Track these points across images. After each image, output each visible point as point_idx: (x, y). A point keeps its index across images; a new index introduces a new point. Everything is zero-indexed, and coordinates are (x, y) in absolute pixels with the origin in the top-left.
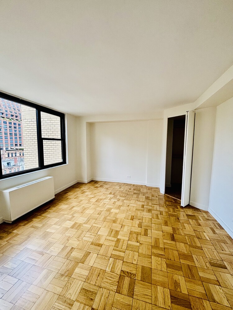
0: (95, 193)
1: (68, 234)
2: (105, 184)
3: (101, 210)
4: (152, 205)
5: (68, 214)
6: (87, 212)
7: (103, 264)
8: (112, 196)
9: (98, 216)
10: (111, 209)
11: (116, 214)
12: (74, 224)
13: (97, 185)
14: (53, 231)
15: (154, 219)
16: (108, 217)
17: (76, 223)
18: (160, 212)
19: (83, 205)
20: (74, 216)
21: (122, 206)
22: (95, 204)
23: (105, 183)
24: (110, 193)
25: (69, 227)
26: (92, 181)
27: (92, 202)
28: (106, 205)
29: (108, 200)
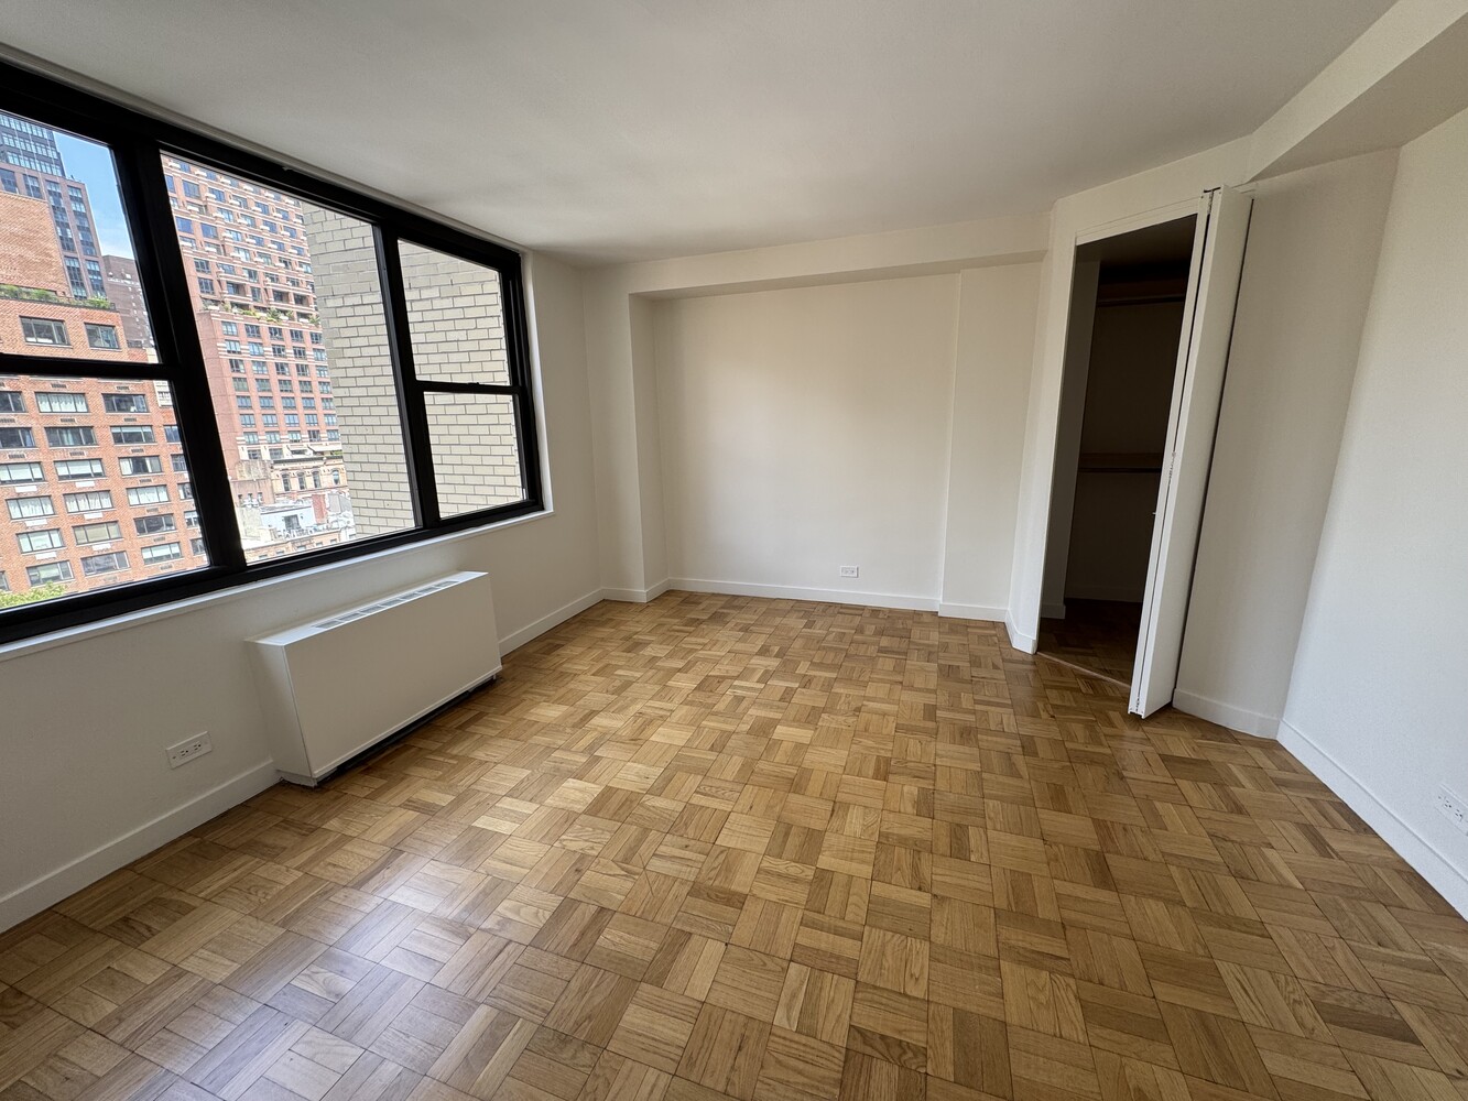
0: (691, 650)
1: (575, 842)
2: (734, 607)
3: (725, 732)
4: (978, 707)
5: (567, 749)
6: (660, 735)
7: (754, 991)
8: (773, 663)
9: (712, 756)
10: (774, 723)
11: (800, 747)
12: (602, 794)
13: (695, 613)
14: (505, 827)
15: (993, 777)
16: (762, 765)
17: (609, 792)
18: (1019, 743)
19: (638, 707)
20: (599, 758)
21: (824, 710)
22: (691, 703)
23: (736, 603)
24: (764, 652)
25: (579, 808)
26: (669, 593)
27: (679, 689)
28: (744, 704)
29: (753, 683)
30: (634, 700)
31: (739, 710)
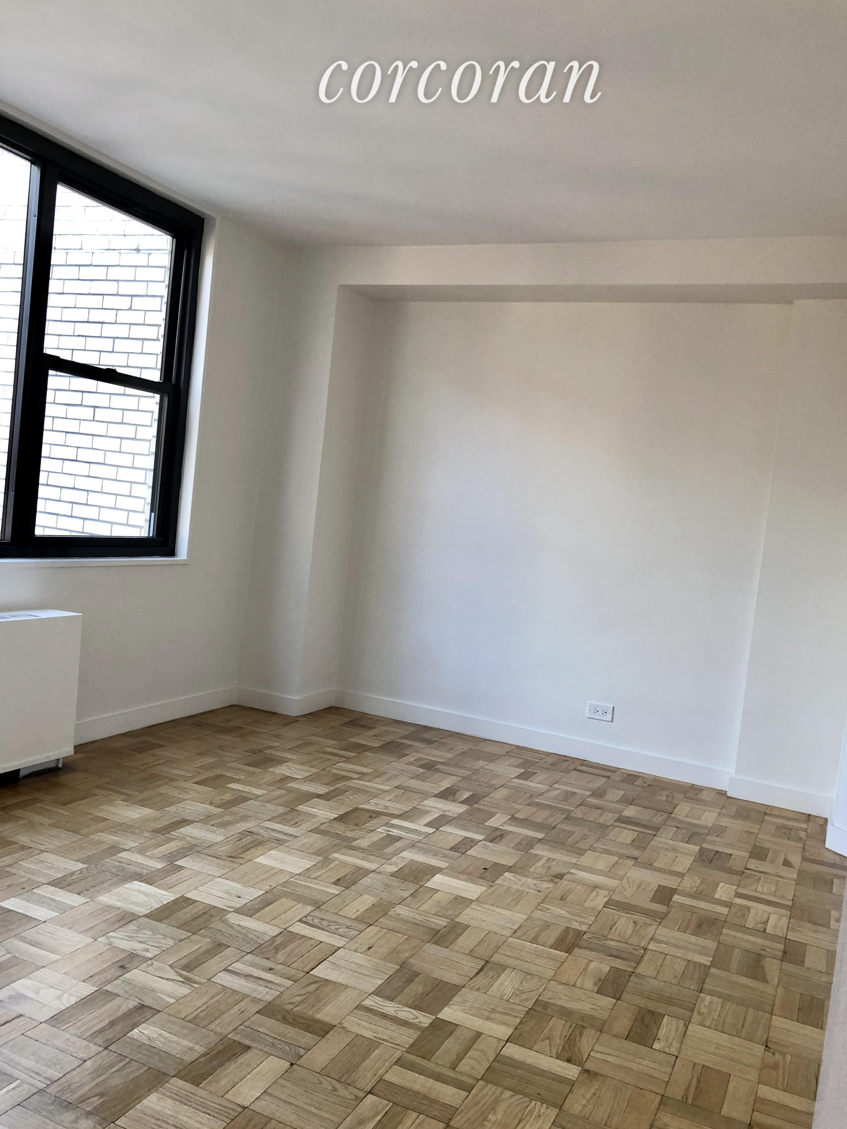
1: (126, 941)
2: (422, 740)
3: (359, 868)
4: (739, 901)
5: (142, 851)
7: (313, 1110)
8: (455, 809)
9: (335, 890)
10: (434, 871)
11: (461, 901)
12: (175, 902)
13: (364, 738)
14: (39, 913)
15: (724, 974)
16: (401, 910)
17: (184, 902)
18: (781, 947)
19: (248, 825)
20: (181, 868)
21: (510, 869)
22: (324, 833)
23: (426, 736)
24: (448, 794)
25: (142, 910)
26: (332, 710)
27: (314, 816)
28: (399, 844)
29: (420, 826)
30: (245, 818)
31: (389, 850)
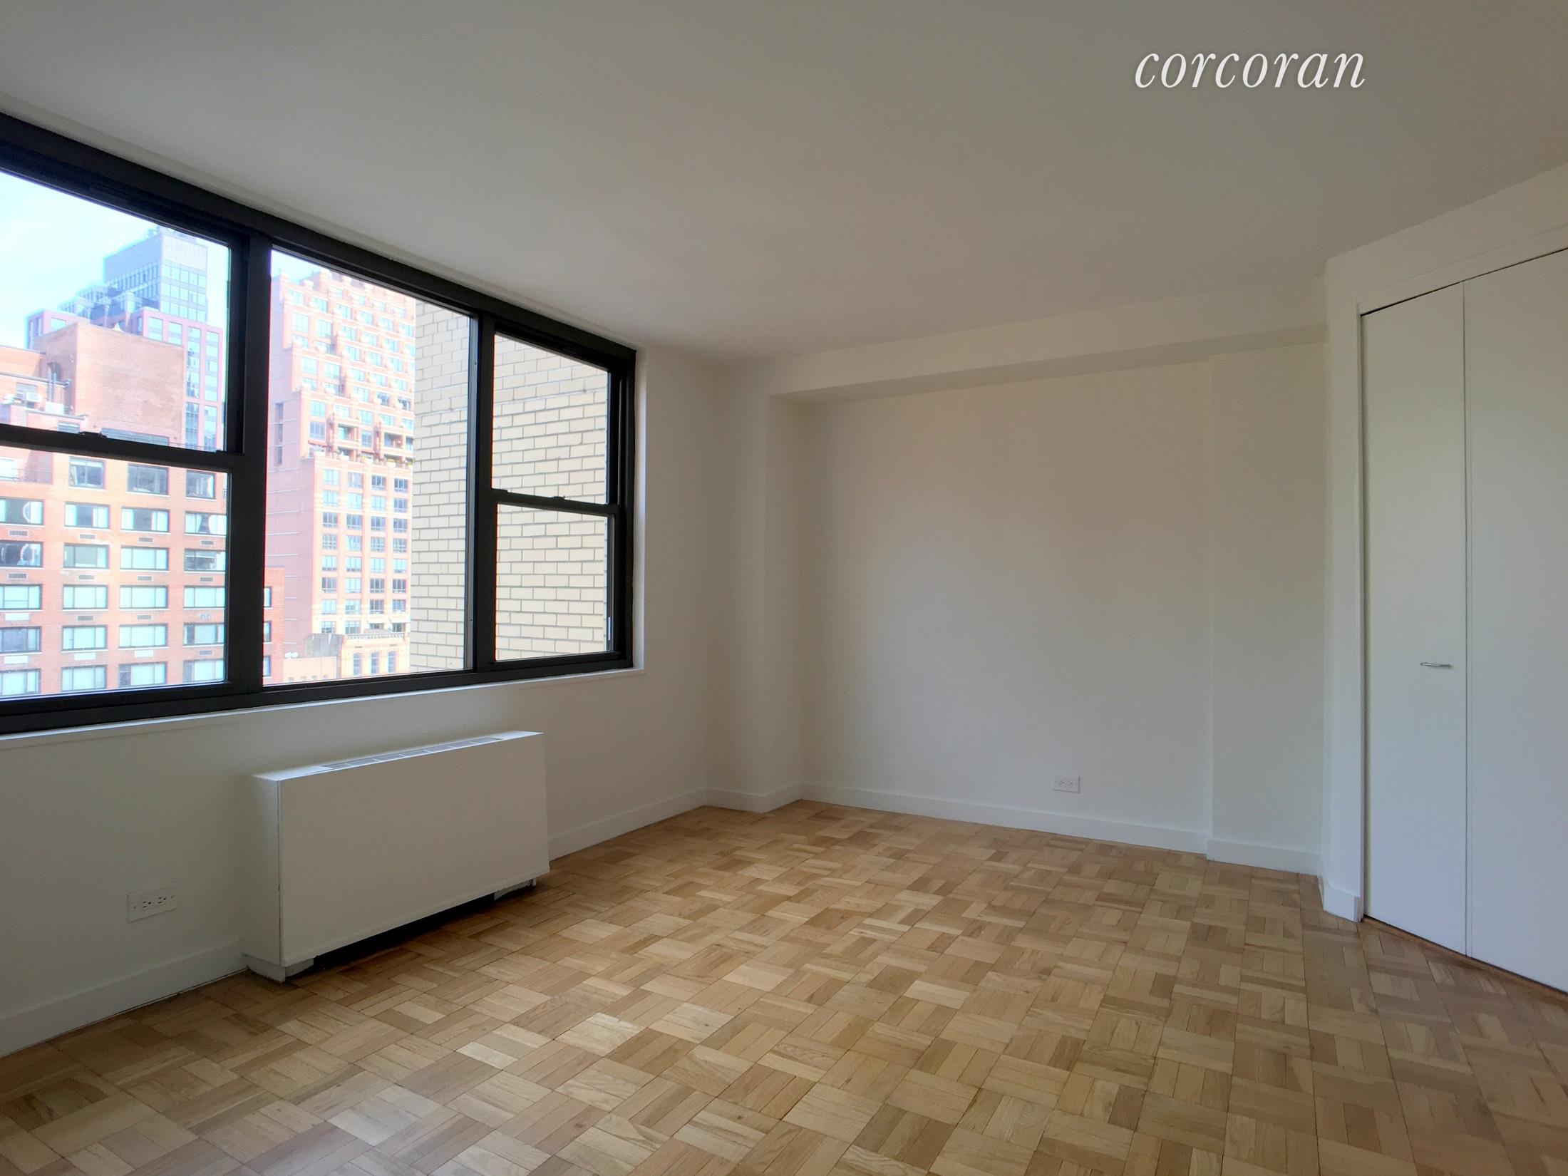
0: (815, 876)
1: (584, 1090)
5: (608, 976)
6: (742, 976)
8: (928, 901)
9: (809, 1009)
10: (910, 977)
11: (943, 1012)
12: (639, 1037)
13: (832, 831)
14: (497, 1059)
15: (1251, 1084)
16: (879, 1029)
17: (647, 1036)
19: (717, 937)
20: (647, 993)
22: (795, 940)
24: (920, 885)
25: (603, 1049)
26: (799, 803)
27: (783, 922)
28: (871, 949)
29: (893, 924)
30: (715, 928)
31: (863, 956)
